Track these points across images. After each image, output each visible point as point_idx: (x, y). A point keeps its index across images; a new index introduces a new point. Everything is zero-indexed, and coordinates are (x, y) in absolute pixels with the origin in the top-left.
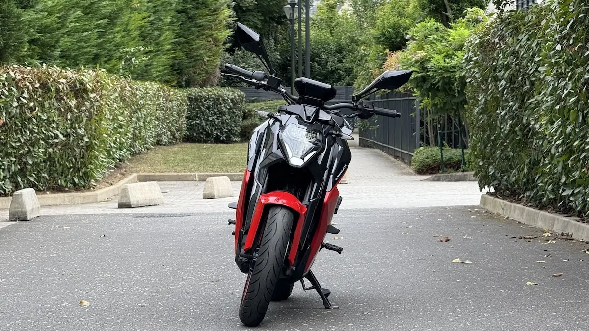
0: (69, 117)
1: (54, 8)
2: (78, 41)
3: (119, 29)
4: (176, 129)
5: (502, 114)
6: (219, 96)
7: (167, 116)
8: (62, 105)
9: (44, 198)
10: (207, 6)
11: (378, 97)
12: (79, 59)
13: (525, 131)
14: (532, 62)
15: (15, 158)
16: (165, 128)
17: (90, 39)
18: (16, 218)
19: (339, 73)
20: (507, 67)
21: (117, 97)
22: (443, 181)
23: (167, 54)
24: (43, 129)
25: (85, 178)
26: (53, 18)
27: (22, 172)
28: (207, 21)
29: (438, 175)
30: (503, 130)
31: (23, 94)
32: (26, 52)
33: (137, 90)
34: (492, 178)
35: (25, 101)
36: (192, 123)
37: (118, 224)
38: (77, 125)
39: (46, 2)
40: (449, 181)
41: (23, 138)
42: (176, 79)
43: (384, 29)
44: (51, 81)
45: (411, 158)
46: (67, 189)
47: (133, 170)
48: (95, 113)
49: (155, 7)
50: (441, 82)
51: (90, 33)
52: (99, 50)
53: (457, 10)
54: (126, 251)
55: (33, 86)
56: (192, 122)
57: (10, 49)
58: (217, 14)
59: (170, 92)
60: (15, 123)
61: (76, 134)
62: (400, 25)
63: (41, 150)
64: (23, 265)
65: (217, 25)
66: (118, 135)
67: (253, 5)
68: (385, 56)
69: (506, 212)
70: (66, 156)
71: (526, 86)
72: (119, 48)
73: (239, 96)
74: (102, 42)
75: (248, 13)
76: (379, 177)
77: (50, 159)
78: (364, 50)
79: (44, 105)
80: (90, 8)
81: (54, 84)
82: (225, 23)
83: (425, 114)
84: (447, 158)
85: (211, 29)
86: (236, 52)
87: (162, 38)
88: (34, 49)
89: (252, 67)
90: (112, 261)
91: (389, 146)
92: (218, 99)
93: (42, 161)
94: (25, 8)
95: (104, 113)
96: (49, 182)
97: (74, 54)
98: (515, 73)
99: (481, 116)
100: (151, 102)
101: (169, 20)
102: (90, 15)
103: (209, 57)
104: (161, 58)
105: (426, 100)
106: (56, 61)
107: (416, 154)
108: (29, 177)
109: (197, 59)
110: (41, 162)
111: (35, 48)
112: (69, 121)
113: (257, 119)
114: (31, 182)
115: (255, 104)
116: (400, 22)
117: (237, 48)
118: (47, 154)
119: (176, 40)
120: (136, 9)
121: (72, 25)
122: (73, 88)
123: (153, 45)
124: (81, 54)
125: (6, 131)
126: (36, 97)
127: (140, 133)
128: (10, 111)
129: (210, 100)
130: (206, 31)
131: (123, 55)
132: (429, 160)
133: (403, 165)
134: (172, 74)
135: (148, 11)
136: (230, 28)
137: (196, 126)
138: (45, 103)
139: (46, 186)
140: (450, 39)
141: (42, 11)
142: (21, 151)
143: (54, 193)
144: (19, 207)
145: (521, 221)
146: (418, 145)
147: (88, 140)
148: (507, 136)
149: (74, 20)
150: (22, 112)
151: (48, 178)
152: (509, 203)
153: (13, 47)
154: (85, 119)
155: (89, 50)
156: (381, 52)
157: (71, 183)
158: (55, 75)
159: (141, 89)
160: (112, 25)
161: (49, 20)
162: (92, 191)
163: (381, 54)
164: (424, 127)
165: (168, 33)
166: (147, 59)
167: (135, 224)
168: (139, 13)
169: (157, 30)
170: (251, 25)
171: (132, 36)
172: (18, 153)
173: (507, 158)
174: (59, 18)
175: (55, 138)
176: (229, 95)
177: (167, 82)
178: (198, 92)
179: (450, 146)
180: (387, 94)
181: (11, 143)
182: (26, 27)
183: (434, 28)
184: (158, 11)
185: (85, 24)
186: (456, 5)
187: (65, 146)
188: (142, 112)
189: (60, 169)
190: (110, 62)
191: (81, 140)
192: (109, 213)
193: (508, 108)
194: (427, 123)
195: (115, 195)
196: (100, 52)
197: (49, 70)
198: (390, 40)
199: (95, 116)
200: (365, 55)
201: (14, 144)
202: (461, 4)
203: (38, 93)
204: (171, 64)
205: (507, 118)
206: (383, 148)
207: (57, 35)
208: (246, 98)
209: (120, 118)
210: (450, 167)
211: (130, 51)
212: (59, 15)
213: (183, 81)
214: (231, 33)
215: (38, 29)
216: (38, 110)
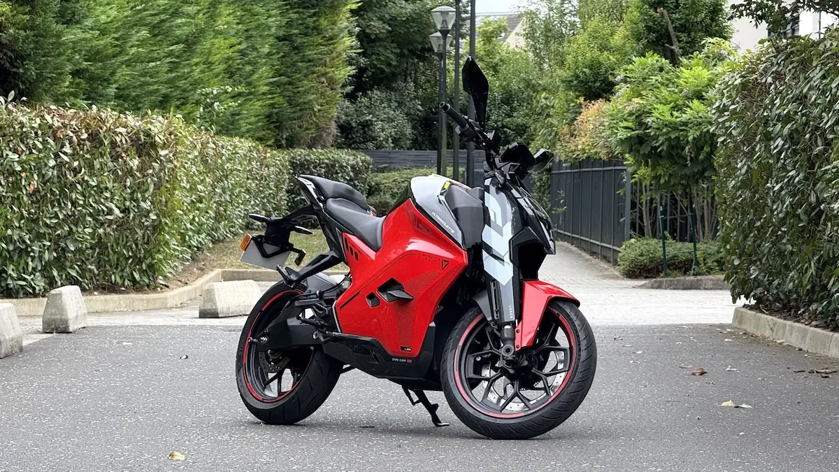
0: (128, 184)
1: (110, 24)
2: (141, 75)
3: (198, 59)
4: (273, 208)
5: (776, 189)
6: (335, 161)
7: (261, 188)
8: (119, 165)
9: (90, 300)
10: (319, 31)
11: (566, 167)
12: (142, 100)
13: (813, 214)
14: (830, 111)
15: (50, 241)
16: (258, 205)
17: (158, 73)
18: (53, 329)
19: (505, 132)
20: (787, 119)
21: (196, 157)
22: (666, 289)
23: (262, 100)
24: (90, 200)
25: (149, 273)
26: (108, 40)
27: (60, 262)
28: (320, 53)
29: (659, 279)
30: (776, 213)
31: (63, 147)
32: (67, 87)
33: (223, 148)
34: (754, 284)
35: (66, 159)
36: (296, 200)
37: (203, 340)
38: (139, 196)
39: (98, 16)
40: (674, 289)
41: (62, 212)
42: (273, 136)
43: (577, 68)
44: (104, 130)
45: (617, 255)
46: (123, 289)
47: (215, 264)
48: (167, 178)
49: (246, 31)
50: (666, 144)
51: (158, 63)
52: (170, 90)
53: (687, 43)
54: (224, 380)
55: (78, 137)
56: (295, 197)
57: (45, 83)
58: (333, 44)
59: (266, 153)
60: (51, 190)
61: (138, 209)
62: (600, 64)
63: (88, 230)
64: (73, 396)
65: (333, 59)
66: (197, 212)
67: (384, 31)
68: (578, 108)
69: (776, 334)
70: (123, 241)
71: (818, 146)
72: (196, 88)
73: (363, 162)
74: (174, 77)
75: (378, 44)
76: (571, 282)
77: (100, 244)
78: (546, 99)
79: (93, 165)
80: (159, 27)
81: (109, 135)
82: (345, 56)
83: (638, 191)
84: (670, 256)
85: (325, 65)
86: (359, 99)
87: (255, 76)
88: (78, 84)
89: (382, 121)
90: (205, 394)
91: (582, 238)
92: (333, 166)
93: (89, 246)
94: (68, 23)
95: (179, 179)
96: (97, 278)
97: (134, 93)
98: (800, 129)
99: (740, 192)
100: (241, 167)
101: (266, 49)
102: (159, 38)
103: (321, 106)
104: (254, 105)
105: (643, 171)
106: (109, 103)
107: (625, 249)
108: (69, 271)
109: (305, 108)
110: (87, 248)
111: (80, 83)
112: (128, 189)
113: (388, 196)
114: (72, 277)
115: (386, 174)
116: (601, 59)
117: (361, 93)
118: (96, 238)
119: (275, 79)
120: (220, 33)
121: (134, 50)
122: (136, 142)
123: (243, 85)
124: (145, 94)
125: (38, 201)
126: (81, 152)
127: (225, 211)
128: (44, 172)
129: (322, 167)
130: (318, 68)
131: (203, 98)
132: (644, 258)
133: (604, 265)
134: (268, 129)
135: (238, 36)
136: (351, 65)
137: (301, 203)
138: (95, 163)
139: (93, 283)
140: (681, 81)
141: (92, 29)
142: (59, 232)
143: (105, 294)
144: (57, 312)
145: (801, 347)
146: (627, 236)
147: (155, 218)
148: (782, 222)
149: (137, 43)
150: (62, 174)
151: (96, 272)
152: (781, 321)
153: (49, 80)
154: (152, 186)
155: (156, 88)
156: (573, 102)
157: (129, 280)
158: (111, 122)
159: (229, 147)
160: (188, 54)
161: (101, 42)
162: (159, 293)
163: (572, 104)
164: (637, 209)
165: (264, 68)
166: (237, 104)
167: (229, 341)
168: (225, 39)
169: (249, 64)
170: (382, 61)
171: (214, 71)
172: (54, 235)
173: (781, 254)
174: (117, 39)
175: (108, 214)
176: (348, 160)
177: (260, 139)
178: (305, 155)
179: (674, 238)
180: (580, 162)
181: (45, 219)
182: (69, 51)
183: (656, 66)
184: (251, 36)
185: (152, 50)
186: (686, 34)
187: (122, 225)
188: (229, 180)
189: (113, 258)
190: (183, 107)
191: (146, 217)
192: (188, 324)
193: (786, 180)
194: (641, 204)
195: (191, 300)
196: (171, 92)
197: (102, 113)
198: (586, 84)
199: (166, 184)
200: (548, 107)
201: (48, 222)
202: (693, 34)
203: (85, 147)
204: (267, 114)
205: (785, 195)
206: (572, 241)
207: (112, 64)
208: (373, 164)
209: (200, 187)
210: (675, 269)
211: (212, 92)
212: (116, 36)
213: (283, 139)
214: (354, 71)
215: (85, 55)
216: (85, 172)
